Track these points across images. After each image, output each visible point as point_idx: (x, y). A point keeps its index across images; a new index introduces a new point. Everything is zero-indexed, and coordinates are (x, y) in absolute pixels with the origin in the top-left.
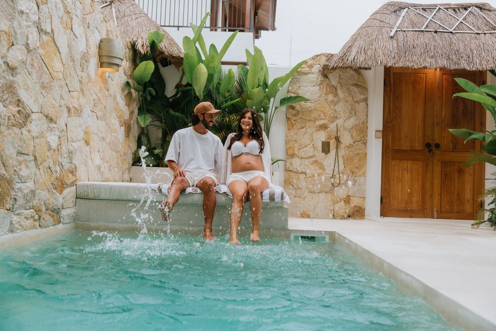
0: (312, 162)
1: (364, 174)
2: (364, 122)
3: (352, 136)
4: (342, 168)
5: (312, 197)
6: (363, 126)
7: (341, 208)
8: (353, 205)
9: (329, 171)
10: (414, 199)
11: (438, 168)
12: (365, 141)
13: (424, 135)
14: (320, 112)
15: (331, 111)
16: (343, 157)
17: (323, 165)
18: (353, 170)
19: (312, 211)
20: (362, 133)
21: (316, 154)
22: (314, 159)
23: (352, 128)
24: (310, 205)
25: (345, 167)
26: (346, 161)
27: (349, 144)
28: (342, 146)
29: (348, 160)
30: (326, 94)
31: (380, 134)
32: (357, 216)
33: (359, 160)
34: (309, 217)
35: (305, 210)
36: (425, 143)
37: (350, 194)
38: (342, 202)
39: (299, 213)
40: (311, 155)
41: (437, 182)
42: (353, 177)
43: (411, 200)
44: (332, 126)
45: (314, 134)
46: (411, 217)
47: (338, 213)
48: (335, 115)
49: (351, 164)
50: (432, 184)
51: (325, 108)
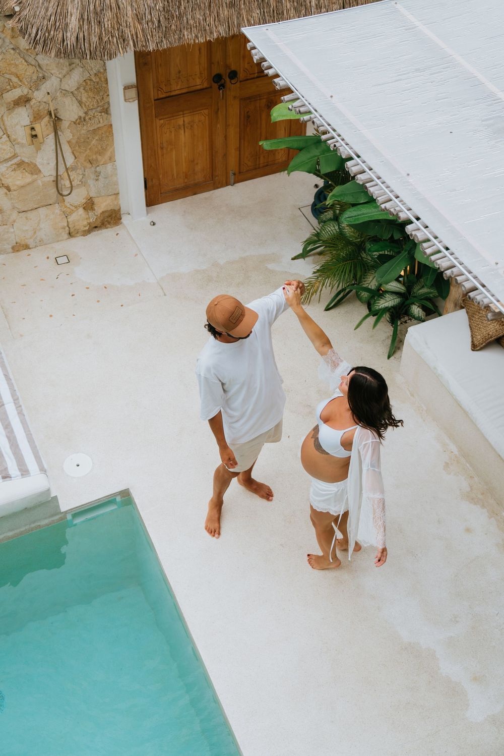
0: (13, 167)
1: (112, 159)
2: (99, 72)
3: (80, 103)
4: (70, 160)
5: (27, 218)
6: (98, 80)
7: (80, 218)
8: (100, 211)
9: (48, 171)
10: (198, 168)
11: (234, 111)
12: (106, 107)
13: (210, 62)
14: (8, 76)
15: (31, 69)
16: (69, 142)
17: (35, 165)
18: (90, 158)
19: (31, 238)
20: (98, 92)
21: (18, 151)
22: (15, 161)
23: (78, 88)
24: (27, 230)
25: (76, 158)
26: (77, 148)
27: (77, 117)
28: (65, 124)
29: (78, 145)
30: (13, 37)
31: (133, 93)
32: (109, 223)
33: (101, 140)
34: (27, 247)
35: (18, 241)
36: (213, 75)
37: (92, 194)
38: (81, 211)
39: (8, 247)
40: (9, 155)
41: (233, 133)
42: (93, 169)
43: (194, 170)
44: (39, 96)
45: (5, 118)
46: (195, 194)
47: (77, 227)
48: (41, 75)
49: (86, 151)
50: (226, 137)
51: (16, 65)
